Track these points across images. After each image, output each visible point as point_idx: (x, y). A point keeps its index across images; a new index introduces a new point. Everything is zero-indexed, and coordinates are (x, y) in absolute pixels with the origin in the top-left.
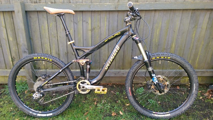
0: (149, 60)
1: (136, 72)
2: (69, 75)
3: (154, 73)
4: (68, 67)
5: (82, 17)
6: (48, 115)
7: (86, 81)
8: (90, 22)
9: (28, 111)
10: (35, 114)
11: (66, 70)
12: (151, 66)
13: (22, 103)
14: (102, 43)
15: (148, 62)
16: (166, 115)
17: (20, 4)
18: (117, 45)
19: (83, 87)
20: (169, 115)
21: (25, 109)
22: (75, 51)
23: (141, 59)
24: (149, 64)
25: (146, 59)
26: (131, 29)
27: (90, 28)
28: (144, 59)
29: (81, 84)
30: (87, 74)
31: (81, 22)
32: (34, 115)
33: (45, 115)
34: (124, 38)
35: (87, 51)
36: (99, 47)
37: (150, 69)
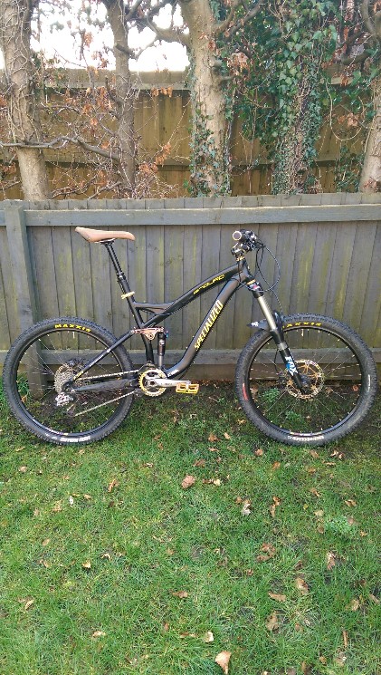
0: (279, 329)
1: (255, 353)
2: (124, 358)
3: (289, 355)
4: (120, 345)
5: (144, 238)
6: (82, 439)
7: (157, 371)
8: (161, 247)
9: (43, 432)
10: (55, 438)
11: (118, 349)
12: (283, 340)
13: (30, 416)
14: (190, 295)
15: (277, 332)
16: (315, 439)
17: (18, 215)
18: (218, 301)
19: (153, 383)
20: (322, 437)
21: (36, 428)
22: (135, 310)
23: (265, 327)
24: (279, 337)
25: (274, 327)
26: (245, 269)
27: (161, 260)
28: (270, 328)
29: (148, 378)
30: (158, 358)
31: (143, 248)
32: (53, 440)
33: (76, 440)
34: (231, 285)
35: (159, 312)
36: (183, 304)
37: (282, 346)
